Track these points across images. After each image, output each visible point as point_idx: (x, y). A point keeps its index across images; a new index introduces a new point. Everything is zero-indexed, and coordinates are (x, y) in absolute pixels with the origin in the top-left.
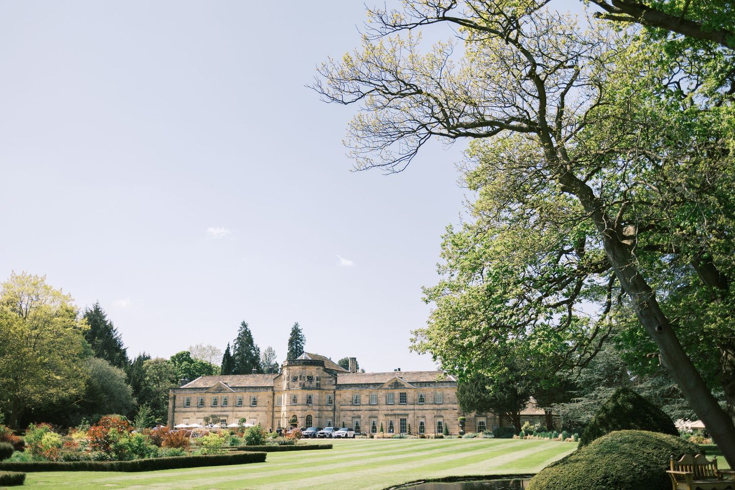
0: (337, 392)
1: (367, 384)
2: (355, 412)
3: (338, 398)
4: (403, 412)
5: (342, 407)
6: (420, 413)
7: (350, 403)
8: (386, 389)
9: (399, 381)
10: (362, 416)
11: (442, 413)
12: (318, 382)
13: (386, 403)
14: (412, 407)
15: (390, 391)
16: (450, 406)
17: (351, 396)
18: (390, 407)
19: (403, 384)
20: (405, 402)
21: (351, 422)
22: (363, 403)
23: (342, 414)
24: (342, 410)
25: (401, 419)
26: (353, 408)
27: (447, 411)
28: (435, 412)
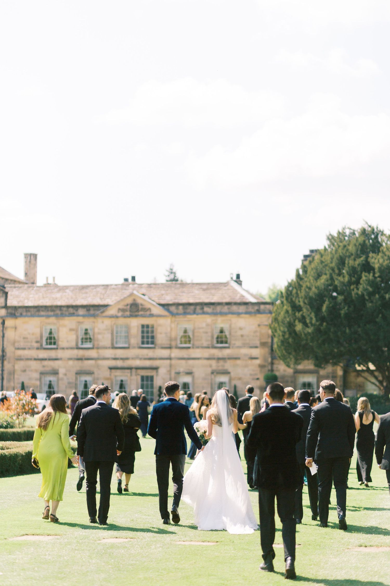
0: (9, 322)
1: (73, 307)
2: (46, 363)
3: (10, 334)
4: (147, 363)
5: (20, 352)
6: (182, 366)
7: (36, 345)
8: (111, 317)
9: (139, 301)
10: (62, 371)
11: (228, 365)
13: (112, 344)
14: (165, 353)
15: (121, 321)
16: (245, 351)
17: (38, 331)
18: (120, 353)
19: (148, 306)
20: (153, 343)
21: (38, 383)
22: (64, 344)
23: (19, 366)
24: (19, 359)
25: (143, 378)
26: (42, 354)
27: (238, 362)
28: (213, 363)
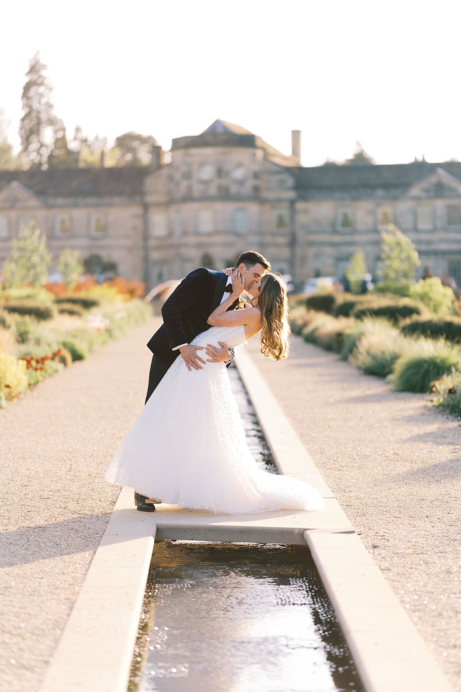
2: (341, 248)
3: (301, 219)
5: (312, 237)
7: (329, 228)
8: (414, 198)
9: (445, 181)
12: (257, 182)
15: (426, 203)
17: (332, 213)
18: (424, 237)
22: (360, 226)
23: (311, 251)
25: (451, 263)
26: (337, 239)
